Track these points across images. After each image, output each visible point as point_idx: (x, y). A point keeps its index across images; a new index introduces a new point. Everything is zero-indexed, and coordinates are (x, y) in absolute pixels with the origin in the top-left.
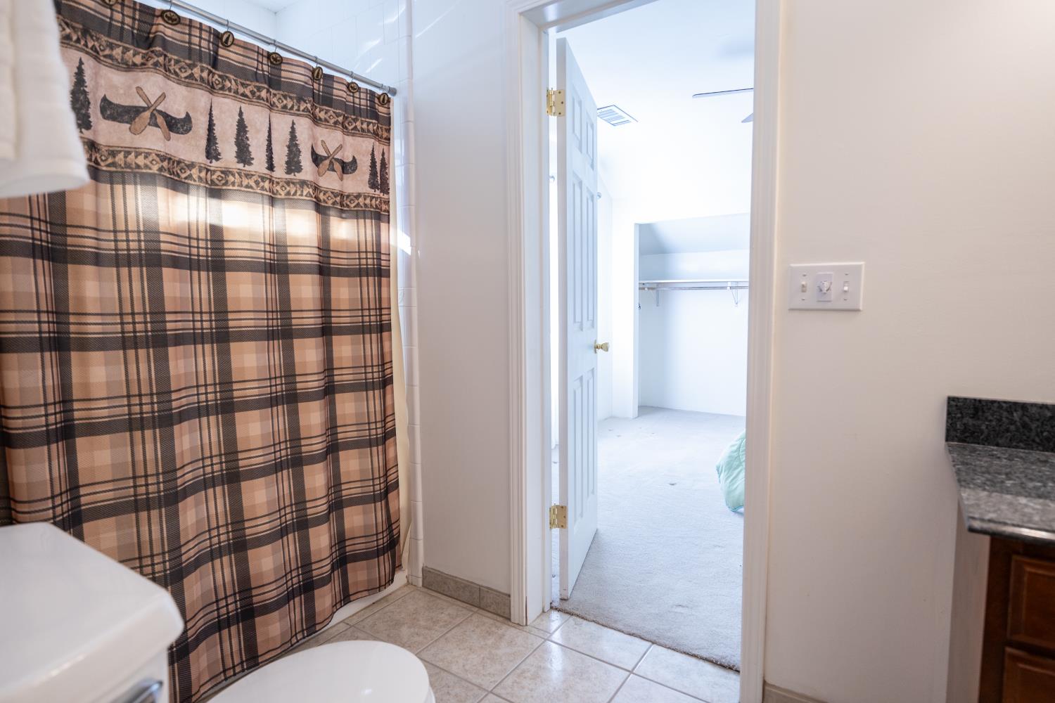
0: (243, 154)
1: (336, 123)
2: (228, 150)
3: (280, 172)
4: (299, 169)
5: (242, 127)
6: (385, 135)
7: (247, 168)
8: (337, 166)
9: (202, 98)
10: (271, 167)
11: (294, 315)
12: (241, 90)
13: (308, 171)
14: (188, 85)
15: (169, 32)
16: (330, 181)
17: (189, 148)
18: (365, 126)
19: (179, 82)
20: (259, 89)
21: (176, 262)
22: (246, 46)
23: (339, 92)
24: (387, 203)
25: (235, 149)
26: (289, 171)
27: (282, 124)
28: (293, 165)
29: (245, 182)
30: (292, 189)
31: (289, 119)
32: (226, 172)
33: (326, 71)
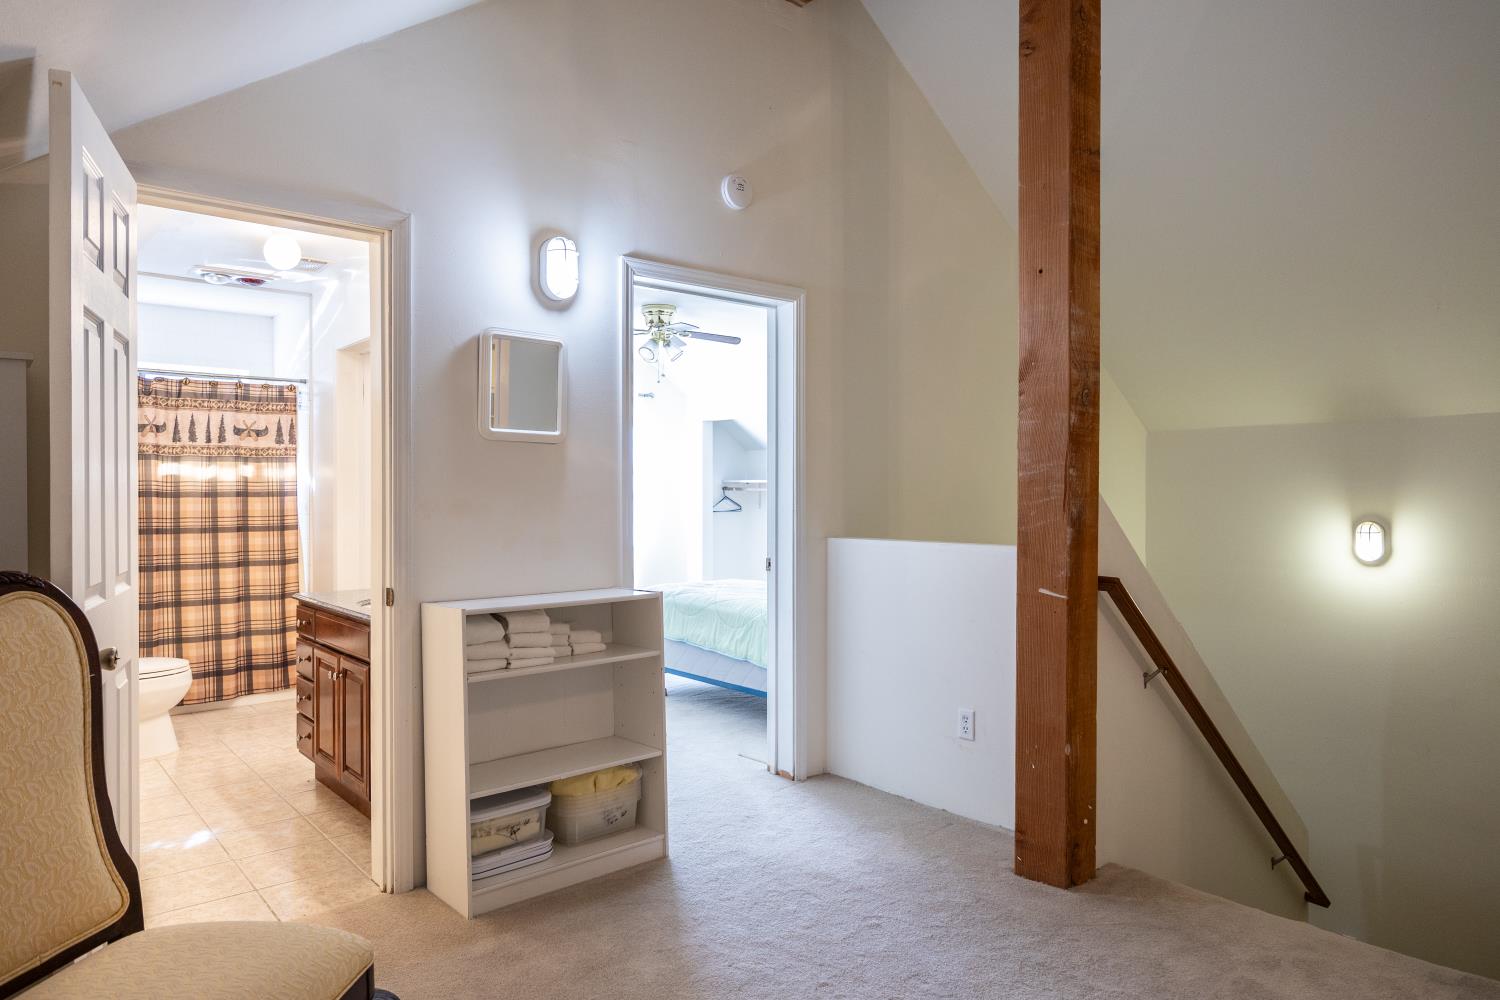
0: (193, 437)
1: (251, 410)
2: (185, 435)
3: (214, 442)
4: (224, 440)
5: (192, 423)
6: (293, 408)
7: (194, 444)
8: (253, 434)
9: (172, 414)
10: (209, 440)
11: (219, 519)
12: (194, 404)
13: (231, 439)
14: (166, 409)
15: (158, 386)
16: (249, 443)
17: (165, 439)
18: (274, 408)
19: (162, 408)
20: (203, 402)
21: (158, 494)
22: (196, 382)
23: (255, 393)
24: (295, 450)
25: (188, 435)
26: (220, 442)
27: (216, 416)
28: (222, 438)
29: (192, 451)
30: (221, 451)
31: (220, 413)
32: (183, 447)
33: (244, 381)
